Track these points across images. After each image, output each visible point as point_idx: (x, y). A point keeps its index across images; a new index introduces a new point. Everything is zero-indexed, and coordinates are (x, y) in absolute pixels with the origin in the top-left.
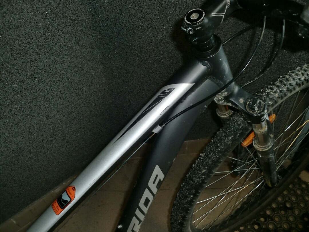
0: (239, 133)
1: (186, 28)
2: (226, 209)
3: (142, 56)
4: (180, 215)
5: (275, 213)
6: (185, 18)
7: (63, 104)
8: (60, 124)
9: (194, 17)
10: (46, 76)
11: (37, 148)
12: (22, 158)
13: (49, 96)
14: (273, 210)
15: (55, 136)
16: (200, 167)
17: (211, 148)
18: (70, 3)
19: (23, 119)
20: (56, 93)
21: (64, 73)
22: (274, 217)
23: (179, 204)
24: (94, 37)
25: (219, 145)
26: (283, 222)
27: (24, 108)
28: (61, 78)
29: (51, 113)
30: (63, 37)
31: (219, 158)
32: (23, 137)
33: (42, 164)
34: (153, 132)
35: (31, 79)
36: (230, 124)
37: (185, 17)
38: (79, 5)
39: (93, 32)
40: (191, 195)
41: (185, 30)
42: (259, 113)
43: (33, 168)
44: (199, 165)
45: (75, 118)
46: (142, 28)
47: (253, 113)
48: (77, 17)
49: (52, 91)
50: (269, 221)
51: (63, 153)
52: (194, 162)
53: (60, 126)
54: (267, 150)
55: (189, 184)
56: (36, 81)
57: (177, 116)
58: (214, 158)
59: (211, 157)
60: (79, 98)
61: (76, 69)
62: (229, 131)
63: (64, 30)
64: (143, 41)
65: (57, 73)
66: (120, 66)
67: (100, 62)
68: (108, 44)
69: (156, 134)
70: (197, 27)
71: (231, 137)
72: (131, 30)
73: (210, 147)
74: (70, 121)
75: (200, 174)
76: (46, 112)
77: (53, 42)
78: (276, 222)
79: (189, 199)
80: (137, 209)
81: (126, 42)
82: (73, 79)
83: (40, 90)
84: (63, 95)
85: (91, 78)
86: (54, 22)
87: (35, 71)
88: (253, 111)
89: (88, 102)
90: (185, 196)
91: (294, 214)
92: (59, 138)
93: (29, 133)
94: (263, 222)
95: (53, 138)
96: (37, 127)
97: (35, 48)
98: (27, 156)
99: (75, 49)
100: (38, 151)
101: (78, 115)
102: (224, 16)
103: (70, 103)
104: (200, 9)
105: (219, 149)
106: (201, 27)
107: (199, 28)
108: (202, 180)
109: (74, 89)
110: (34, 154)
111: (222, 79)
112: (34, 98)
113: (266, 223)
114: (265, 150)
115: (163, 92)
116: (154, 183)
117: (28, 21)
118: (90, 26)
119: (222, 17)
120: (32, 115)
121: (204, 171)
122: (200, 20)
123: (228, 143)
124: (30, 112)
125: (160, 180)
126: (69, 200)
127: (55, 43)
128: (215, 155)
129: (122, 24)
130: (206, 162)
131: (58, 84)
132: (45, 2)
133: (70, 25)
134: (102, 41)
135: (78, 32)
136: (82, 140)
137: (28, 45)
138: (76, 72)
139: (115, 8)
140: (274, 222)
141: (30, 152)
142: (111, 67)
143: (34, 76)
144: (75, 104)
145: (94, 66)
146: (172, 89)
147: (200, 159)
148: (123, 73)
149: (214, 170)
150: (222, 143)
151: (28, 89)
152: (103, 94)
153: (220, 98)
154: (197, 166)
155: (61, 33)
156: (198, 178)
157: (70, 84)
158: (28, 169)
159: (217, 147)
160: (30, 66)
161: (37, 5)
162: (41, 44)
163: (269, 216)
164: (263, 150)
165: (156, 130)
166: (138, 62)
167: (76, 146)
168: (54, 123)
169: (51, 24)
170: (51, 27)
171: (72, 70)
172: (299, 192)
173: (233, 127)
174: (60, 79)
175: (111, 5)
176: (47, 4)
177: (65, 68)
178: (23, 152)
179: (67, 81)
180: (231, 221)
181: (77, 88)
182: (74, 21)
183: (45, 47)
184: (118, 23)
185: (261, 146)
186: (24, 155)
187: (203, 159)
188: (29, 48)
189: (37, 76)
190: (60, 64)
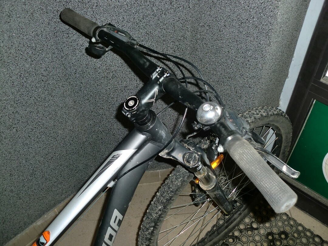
0: (187, 176)
1: (125, 113)
2: (194, 232)
3: (109, 101)
4: (145, 244)
5: (243, 233)
6: (125, 105)
7: (40, 147)
8: (39, 164)
9: (131, 103)
10: (23, 125)
11: (18, 187)
12: (5, 197)
13: (27, 142)
14: (241, 231)
15: (35, 175)
16: (157, 205)
17: (164, 189)
18: (41, 62)
19: (4, 164)
20: (33, 138)
21: (39, 120)
22: (241, 237)
23: (143, 235)
24: (64, 87)
25: (171, 186)
26: (249, 242)
27: (5, 154)
28: (37, 125)
29: (29, 156)
30: (36, 91)
31: (172, 197)
32: (4, 179)
33: (23, 201)
34: (108, 186)
35: (10, 129)
36: (179, 168)
37: (125, 103)
38: (49, 63)
39: (64, 83)
40: (152, 227)
41: (125, 114)
42: (194, 165)
43: (15, 205)
44: (155, 202)
45: (52, 157)
46: (108, 78)
47: (189, 165)
48: (48, 73)
49: (30, 137)
50: (237, 241)
51: (43, 189)
52: (152, 200)
53: (39, 166)
54: (210, 189)
55: (149, 218)
56: (14, 130)
57: (125, 173)
58: (167, 197)
59: (165, 196)
60: (55, 140)
61: (51, 116)
62: (178, 175)
63: (37, 85)
64: (109, 89)
65: (33, 121)
66: (91, 110)
67: (72, 108)
68: (78, 93)
69: (110, 188)
70: (133, 112)
71: (181, 179)
72: (98, 80)
73: (164, 187)
74: (48, 161)
75: (157, 211)
76: (25, 156)
77: (28, 97)
78: (242, 242)
79: (150, 231)
80: (103, 243)
81: (94, 90)
82: (48, 124)
83: (19, 138)
84: (40, 139)
85: (65, 122)
86: (28, 80)
87: (13, 122)
88: (189, 164)
89: (63, 142)
90: (147, 228)
91: (259, 233)
92: (38, 177)
93: (10, 175)
94: (231, 243)
95: (33, 177)
96: (17, 169)
97: (12, 103)
98: (9, 195)
99: (49, 100)
100: (19, 189)
101: (55, 155)
102: (154, 101)
103: (47, 145)
104: (136, 97)
105: (171, 190)
106: (136, 112)
107: (134, 113)
108: (159, 215)
109: (50, 133)
110: (16, 192)
111: (161, 142)
112: (14, 144)
113: (234, 243)
114: (209, 189)
115: (113, 157)
116: (115, 222)
117: (5, 82)
118: (61, 79)
119: (153, 101)
120: (12, 160)
121: (160, 208)
122: (135, 107)
123: (178, 184)
124: (10, 157)
125: (119, 220)
126: (45, 242)
127: (29, 97)
128: (168, 194)
129: (89, 76)
130: (161, 201)
131: (34, 131)
132: (19, 65)
133: (43, 81)
134: (72, 90)
135: (50, 85)
136: (60, 176)
137: (5, 102)
138: (50, 118)
139: (82, 63)
140: (240, 242)
141: (12, 191)
142: (82, 112)
143: (12, 126)
144: (51, 146)
145: (67, 112)
146: (120, 154)
147: (157, 198)
148: (94, 116)
149: (168, 207)
150: (173, 185)
151: (8, 138)
152: (76, 134)
153: (163, 154)
154: (155, 203)
155: (35, 88)
156: (156, 214)
157: (46, 129)
158: (10, 206)
159: (169, 188)
160: (8, 118)
161: (12, 68)
162: (17, 100)
163: (236, 237)
164: (207, 189)
165: (110, 185)
166: (106, 106)
167: (55, 182)
168: (33, 164)
169: (26, 82)
170: (25, 84)
171: (46, 118)
172: (264, 213)
173: (182, 171)
174: (35, 126)
175: (78, 61)
176: (20, 66)
177: (40, 116)
178: (6, 192)
179: (42, 127)
180: (200, 244)
181: (52, 132)
182: (46, 77)
183: (21, 101)
184: (86, 75)
185: (205, 186)
186: (7, 195)
187: (158, 198)
188: (7, 104)
189: (15, 126)
190: (36, 114)
